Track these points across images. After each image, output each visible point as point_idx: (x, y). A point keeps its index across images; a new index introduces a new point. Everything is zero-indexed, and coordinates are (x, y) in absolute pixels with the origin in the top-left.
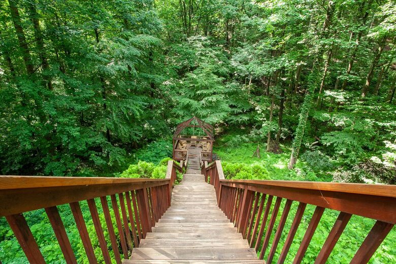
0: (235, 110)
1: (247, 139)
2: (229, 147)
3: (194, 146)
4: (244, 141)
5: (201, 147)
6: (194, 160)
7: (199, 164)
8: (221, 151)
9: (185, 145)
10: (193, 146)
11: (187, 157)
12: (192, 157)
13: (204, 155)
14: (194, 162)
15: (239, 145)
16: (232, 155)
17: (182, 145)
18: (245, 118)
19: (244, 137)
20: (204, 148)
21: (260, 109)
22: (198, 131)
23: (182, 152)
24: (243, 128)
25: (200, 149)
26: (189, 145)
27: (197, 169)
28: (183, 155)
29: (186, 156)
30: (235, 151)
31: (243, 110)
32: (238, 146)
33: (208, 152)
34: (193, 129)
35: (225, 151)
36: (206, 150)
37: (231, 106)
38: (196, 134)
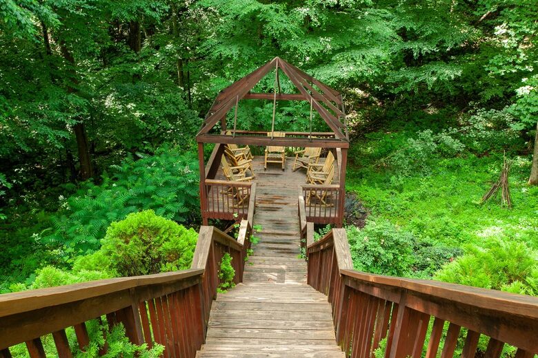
0: (414, 46)
1: (457, 145)
2: (395, 169)
3: (278, 166)
4: (444, 153)
5: (303, 170)
6: (276, 215)
7: (294, 230)
8: (370, 184)
9: (243, 164)
10: (275, 166)
11: (251, 204)
12: (271, 204)
13: (314, 200)
14: (279, 224)
15: (428, 164)
16: (411, 199)
17: (233, 163)
18: (449, 72)
19: (446, 138)
20: (311, 173)
21: (512, 32)
22: (289, 114)
23: (233, 189)
24: (432, 111)
25: (299, 176)
26: (258, 165)
27: (290, 252)
28: (237, 199)
29: (247, 202)
30: (419, 185)
31: (441, 44)
32: (426, 169)
33: (326, 185)
34: (271, 108)
35: (384, 184)
36: (320, 178)
37: (404, 34)
38: (282, 127)
